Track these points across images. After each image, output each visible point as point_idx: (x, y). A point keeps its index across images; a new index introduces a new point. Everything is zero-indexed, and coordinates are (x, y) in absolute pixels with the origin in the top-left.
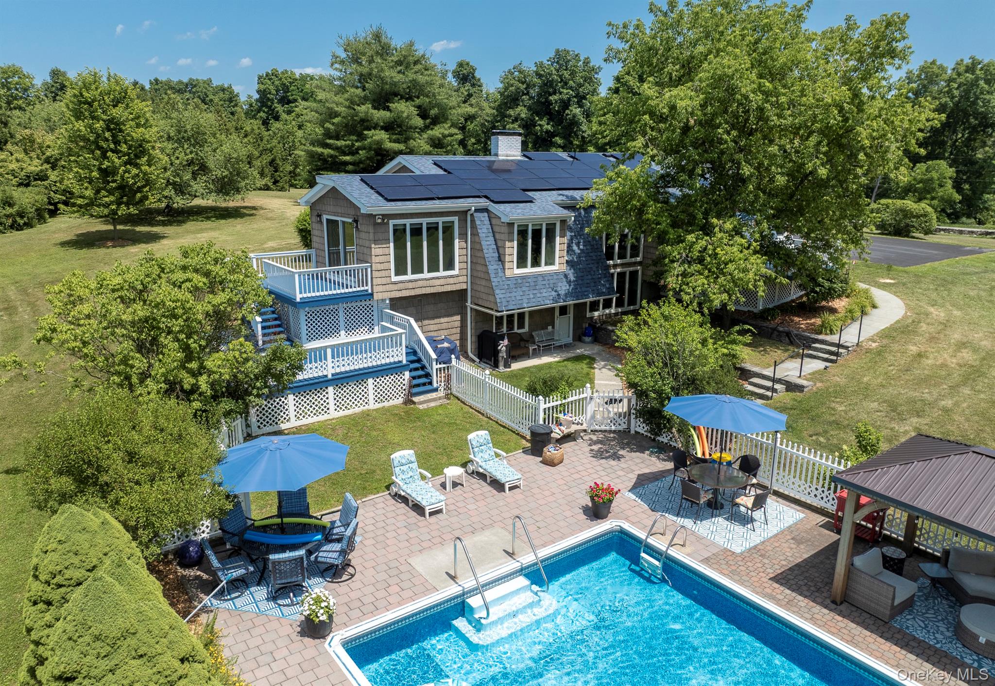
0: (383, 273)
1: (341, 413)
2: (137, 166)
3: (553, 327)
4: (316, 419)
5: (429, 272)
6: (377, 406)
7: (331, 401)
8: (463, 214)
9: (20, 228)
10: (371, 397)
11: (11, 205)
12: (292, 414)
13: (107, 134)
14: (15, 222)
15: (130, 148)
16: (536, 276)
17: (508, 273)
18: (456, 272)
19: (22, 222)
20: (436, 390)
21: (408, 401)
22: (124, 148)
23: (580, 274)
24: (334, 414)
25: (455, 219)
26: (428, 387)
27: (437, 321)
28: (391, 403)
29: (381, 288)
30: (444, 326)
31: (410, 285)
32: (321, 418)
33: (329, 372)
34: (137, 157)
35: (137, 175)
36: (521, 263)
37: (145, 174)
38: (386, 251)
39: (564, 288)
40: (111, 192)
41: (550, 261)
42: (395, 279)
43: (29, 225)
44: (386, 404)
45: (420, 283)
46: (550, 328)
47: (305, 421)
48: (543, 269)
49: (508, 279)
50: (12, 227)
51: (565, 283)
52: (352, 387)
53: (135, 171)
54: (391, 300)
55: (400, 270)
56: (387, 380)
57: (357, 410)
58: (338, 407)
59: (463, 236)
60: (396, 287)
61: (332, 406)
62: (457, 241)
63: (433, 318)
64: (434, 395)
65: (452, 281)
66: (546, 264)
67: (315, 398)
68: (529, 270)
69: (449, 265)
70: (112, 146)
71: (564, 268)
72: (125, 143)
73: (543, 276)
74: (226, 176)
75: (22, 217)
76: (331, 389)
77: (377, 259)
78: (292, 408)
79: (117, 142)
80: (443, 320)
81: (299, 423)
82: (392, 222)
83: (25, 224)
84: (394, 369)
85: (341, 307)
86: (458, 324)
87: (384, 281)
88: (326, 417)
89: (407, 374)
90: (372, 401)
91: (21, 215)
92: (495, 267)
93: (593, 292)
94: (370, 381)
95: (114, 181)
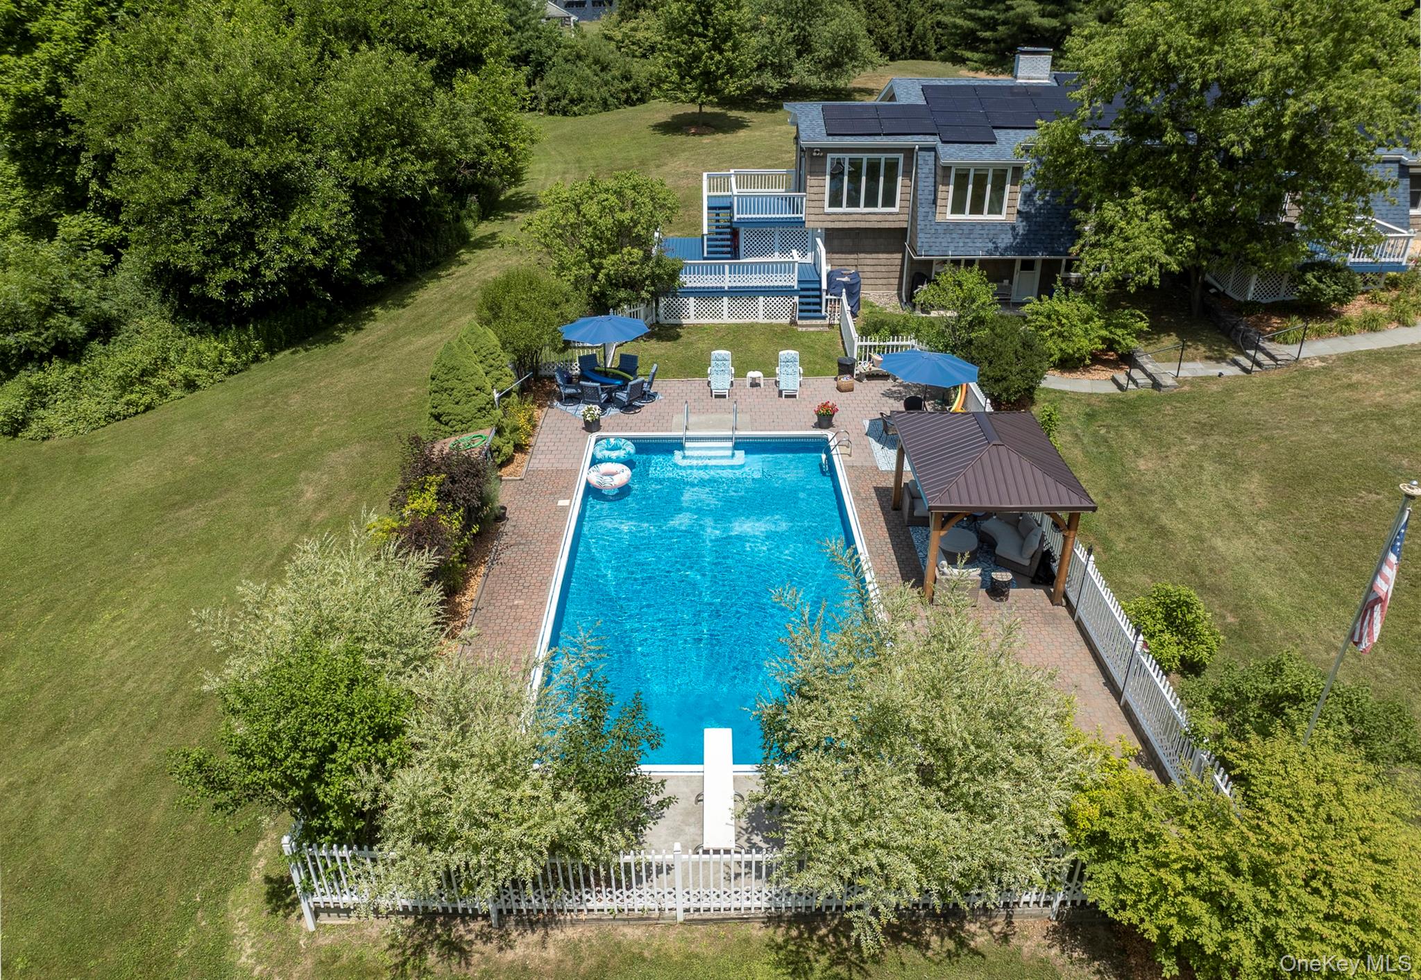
0: (817, 204)
1: (734, 321)
2: (721, 52)
3: (1011, 282)
4: (711, 321)
5: (866, 206)
6: (766, 321)
7: (725, 308)
8: (909, 152)
9: (633, 104)
10: (761, 313)
11: (628, 80)
12: (692, 313)
13: (698, 17)
14: (629, 97)
15: (716, 32)
16: (973, 225)
17: (939, 218)
18: (896, 209)
19: (635, 97)
20: (824, 318)
21: (793, 323)
22: (711, 33)
23: (1033, 228)
24: (726, 320)
25: (901, 156)
26: (817, 314)
27: (874, 256)
28: (779, 321)
29: (813, 218)
30: (883, 262)
31: (844, 218)
32: (716, 321)
33: (726, 285)
34: (725, 41)
35: (720, 62)
36: (958, 207)
37: (728, 60)
38: (821, 183)
39: (1006, 241)
40: (694, 78)
41: (996, 208)
42: (828, 210)
43: (642, 100)
44: (774, 321)
45: (855, 217)
46: (1006, 282)
47: (702, 321)
48: (985, 217)
49: (939, 224)
50: (626, 102)
51: (1010, 236)
52: (745, 301)
53: (718, 57)
54: (827, 229)
55: (835, 201)
56: (776, 301)
57: (747, 321)
58: (731, 315)
59: (907, 174)
60: (829, 218)
61: (725, 313)
62: (900, 179)
63: (871, 253)
64: (819, 322)
65: (891, 218)
66: (989, 213)
67: (712, 304)
68: (967, 217)
69: (889, 200)
70: (701, 30)
71: (1013, 219)
72: (714, 27)
73: (983, 225)
74: (829, 57)
75: (636, 92)
76: (725, 299)
77: (812, 190)
78: (692, 308)
79: (706, 27)
80: (881, 256)
81: (697, 321)
82: (829, 156)
83: (638, 99)
84: (785, 292)
85: (778, 230)
86: (898, 262)
87: (817, 211)
88: (720, 321)
89: (796, 299)
90: (761, 316)
91: (635, 89)
92: (927, 209)
93: (1045, 249)
94: (761, 299)
95: (698, 67)
